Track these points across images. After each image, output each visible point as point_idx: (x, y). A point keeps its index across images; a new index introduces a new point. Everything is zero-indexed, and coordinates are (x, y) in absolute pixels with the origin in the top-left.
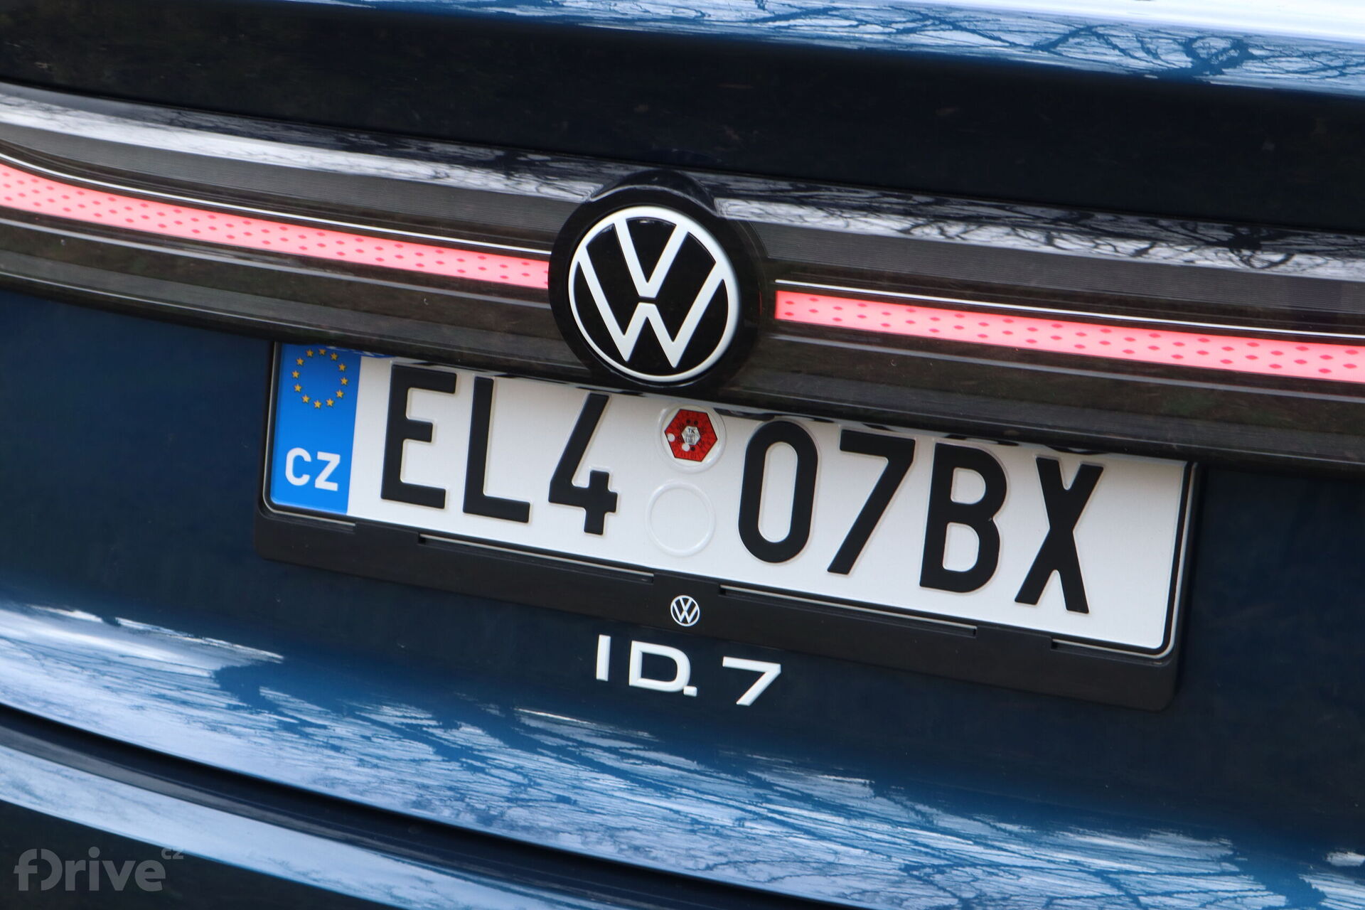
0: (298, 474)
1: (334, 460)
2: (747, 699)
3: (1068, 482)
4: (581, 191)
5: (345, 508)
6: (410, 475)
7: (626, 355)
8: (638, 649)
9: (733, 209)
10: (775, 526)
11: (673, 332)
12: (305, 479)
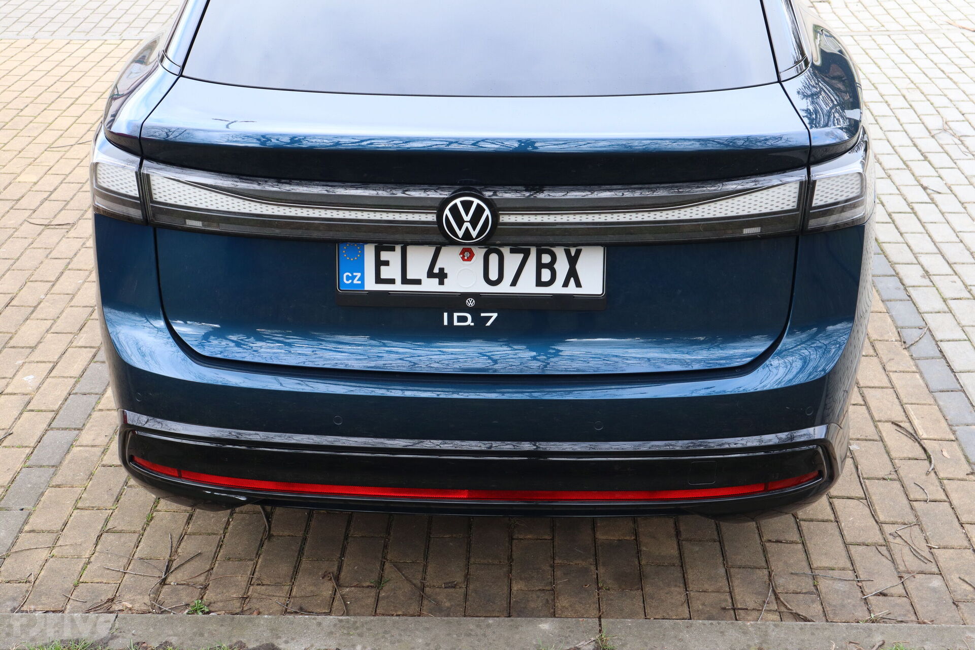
0: (347, 280)
1: (359, 275)
2: (489, 324)
3: (573, 254)
4: (445, 194)
5: (364, 288)
6: (383, 276)
7: (460, 237)
8: (456, 315)
9: (488, 194)
10: (493, 276)
11: (474, 229)
12: (350, 281)
